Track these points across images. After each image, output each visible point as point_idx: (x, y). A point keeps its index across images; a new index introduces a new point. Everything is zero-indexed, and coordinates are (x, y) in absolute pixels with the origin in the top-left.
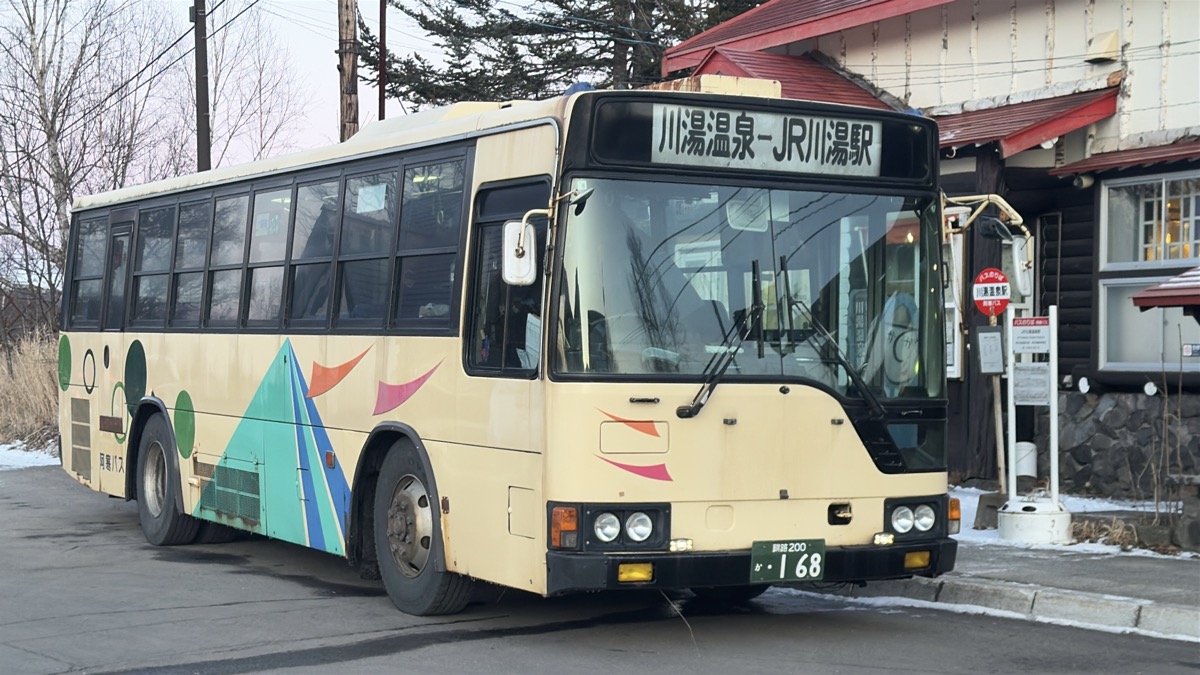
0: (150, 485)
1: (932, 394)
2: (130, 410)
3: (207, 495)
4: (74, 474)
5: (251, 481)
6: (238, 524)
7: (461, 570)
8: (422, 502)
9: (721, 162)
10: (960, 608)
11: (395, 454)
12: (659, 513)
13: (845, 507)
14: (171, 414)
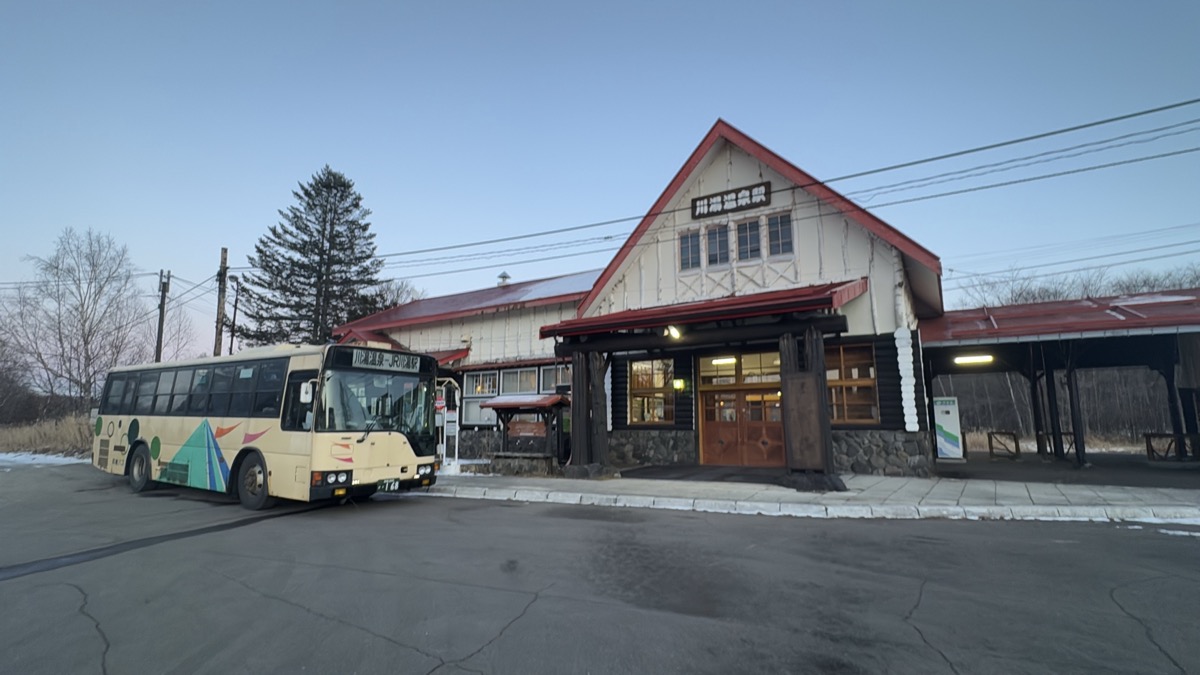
0: (136, 471)
1: (431, 433)
2: (130, 443)
3: (163, 473)
4: (99, 467)
5: (185, 468)
6: (177, 483)
7: (275, 494)
8: (260, 472)
9: (373, 367)
10: (434, 494)
11: (250, 457)
12: (349, 473)
13: (406, 467)
14: (150, 445)
